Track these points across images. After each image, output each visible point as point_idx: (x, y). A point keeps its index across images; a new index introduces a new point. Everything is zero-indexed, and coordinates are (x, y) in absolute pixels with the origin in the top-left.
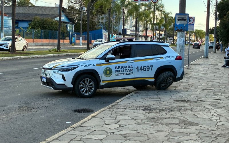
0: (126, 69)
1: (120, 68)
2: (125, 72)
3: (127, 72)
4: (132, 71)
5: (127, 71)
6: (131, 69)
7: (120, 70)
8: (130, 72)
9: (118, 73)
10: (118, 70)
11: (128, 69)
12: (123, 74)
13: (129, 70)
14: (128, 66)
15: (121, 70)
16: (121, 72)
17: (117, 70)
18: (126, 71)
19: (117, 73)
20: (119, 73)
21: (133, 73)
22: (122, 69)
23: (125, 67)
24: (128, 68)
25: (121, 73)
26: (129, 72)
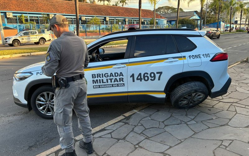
0: (112, 77)
1: (101, 76)
2: (109, 82)
3: (113, 83)
4: (123, 81)
5: (113, 81)
6: (120, 79)
7: (100, 80)
8: (119, 83)
9: (97, 84)
10: (97, 80)
11: (114, 78)
12: (105, 86)
13: (116, 79)
14: (115, 73)
15: (102, 80)
16: (103, 82)
17: (95, 79)
18: (111, 82)
19: (95, 84)
20: (99, 84)
21: (124, 84)
22: (105, 79)
23: (109, 75)
24: (115, 76)
25: (102, 84)
26: (116, 83)
